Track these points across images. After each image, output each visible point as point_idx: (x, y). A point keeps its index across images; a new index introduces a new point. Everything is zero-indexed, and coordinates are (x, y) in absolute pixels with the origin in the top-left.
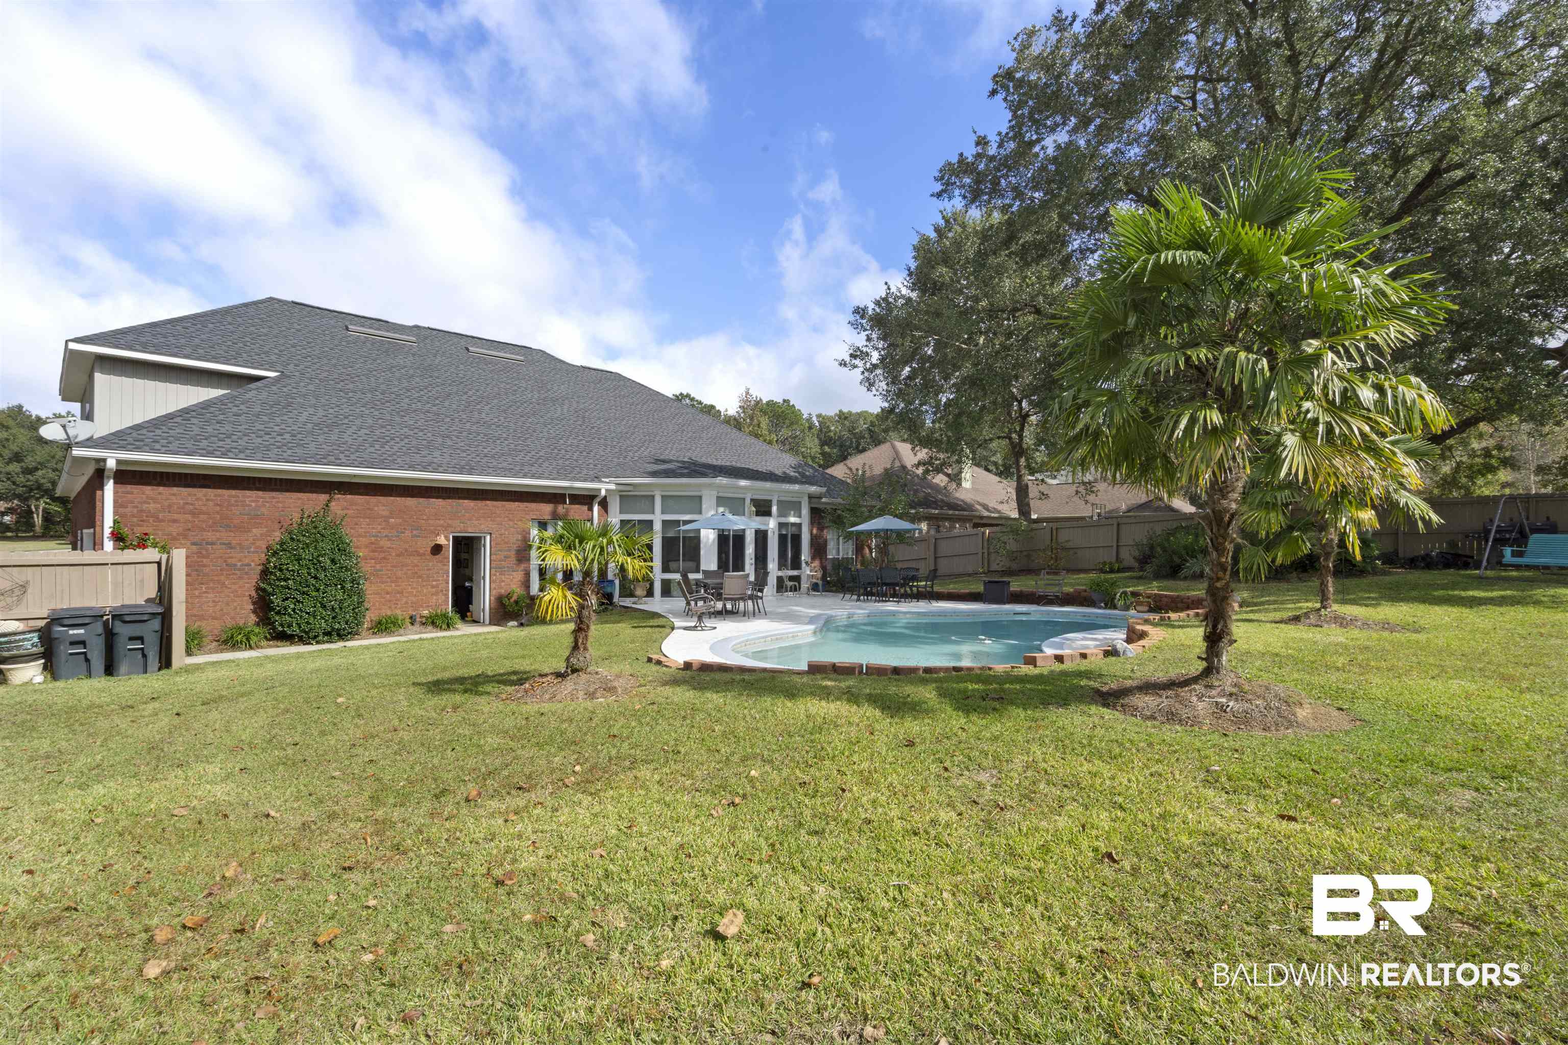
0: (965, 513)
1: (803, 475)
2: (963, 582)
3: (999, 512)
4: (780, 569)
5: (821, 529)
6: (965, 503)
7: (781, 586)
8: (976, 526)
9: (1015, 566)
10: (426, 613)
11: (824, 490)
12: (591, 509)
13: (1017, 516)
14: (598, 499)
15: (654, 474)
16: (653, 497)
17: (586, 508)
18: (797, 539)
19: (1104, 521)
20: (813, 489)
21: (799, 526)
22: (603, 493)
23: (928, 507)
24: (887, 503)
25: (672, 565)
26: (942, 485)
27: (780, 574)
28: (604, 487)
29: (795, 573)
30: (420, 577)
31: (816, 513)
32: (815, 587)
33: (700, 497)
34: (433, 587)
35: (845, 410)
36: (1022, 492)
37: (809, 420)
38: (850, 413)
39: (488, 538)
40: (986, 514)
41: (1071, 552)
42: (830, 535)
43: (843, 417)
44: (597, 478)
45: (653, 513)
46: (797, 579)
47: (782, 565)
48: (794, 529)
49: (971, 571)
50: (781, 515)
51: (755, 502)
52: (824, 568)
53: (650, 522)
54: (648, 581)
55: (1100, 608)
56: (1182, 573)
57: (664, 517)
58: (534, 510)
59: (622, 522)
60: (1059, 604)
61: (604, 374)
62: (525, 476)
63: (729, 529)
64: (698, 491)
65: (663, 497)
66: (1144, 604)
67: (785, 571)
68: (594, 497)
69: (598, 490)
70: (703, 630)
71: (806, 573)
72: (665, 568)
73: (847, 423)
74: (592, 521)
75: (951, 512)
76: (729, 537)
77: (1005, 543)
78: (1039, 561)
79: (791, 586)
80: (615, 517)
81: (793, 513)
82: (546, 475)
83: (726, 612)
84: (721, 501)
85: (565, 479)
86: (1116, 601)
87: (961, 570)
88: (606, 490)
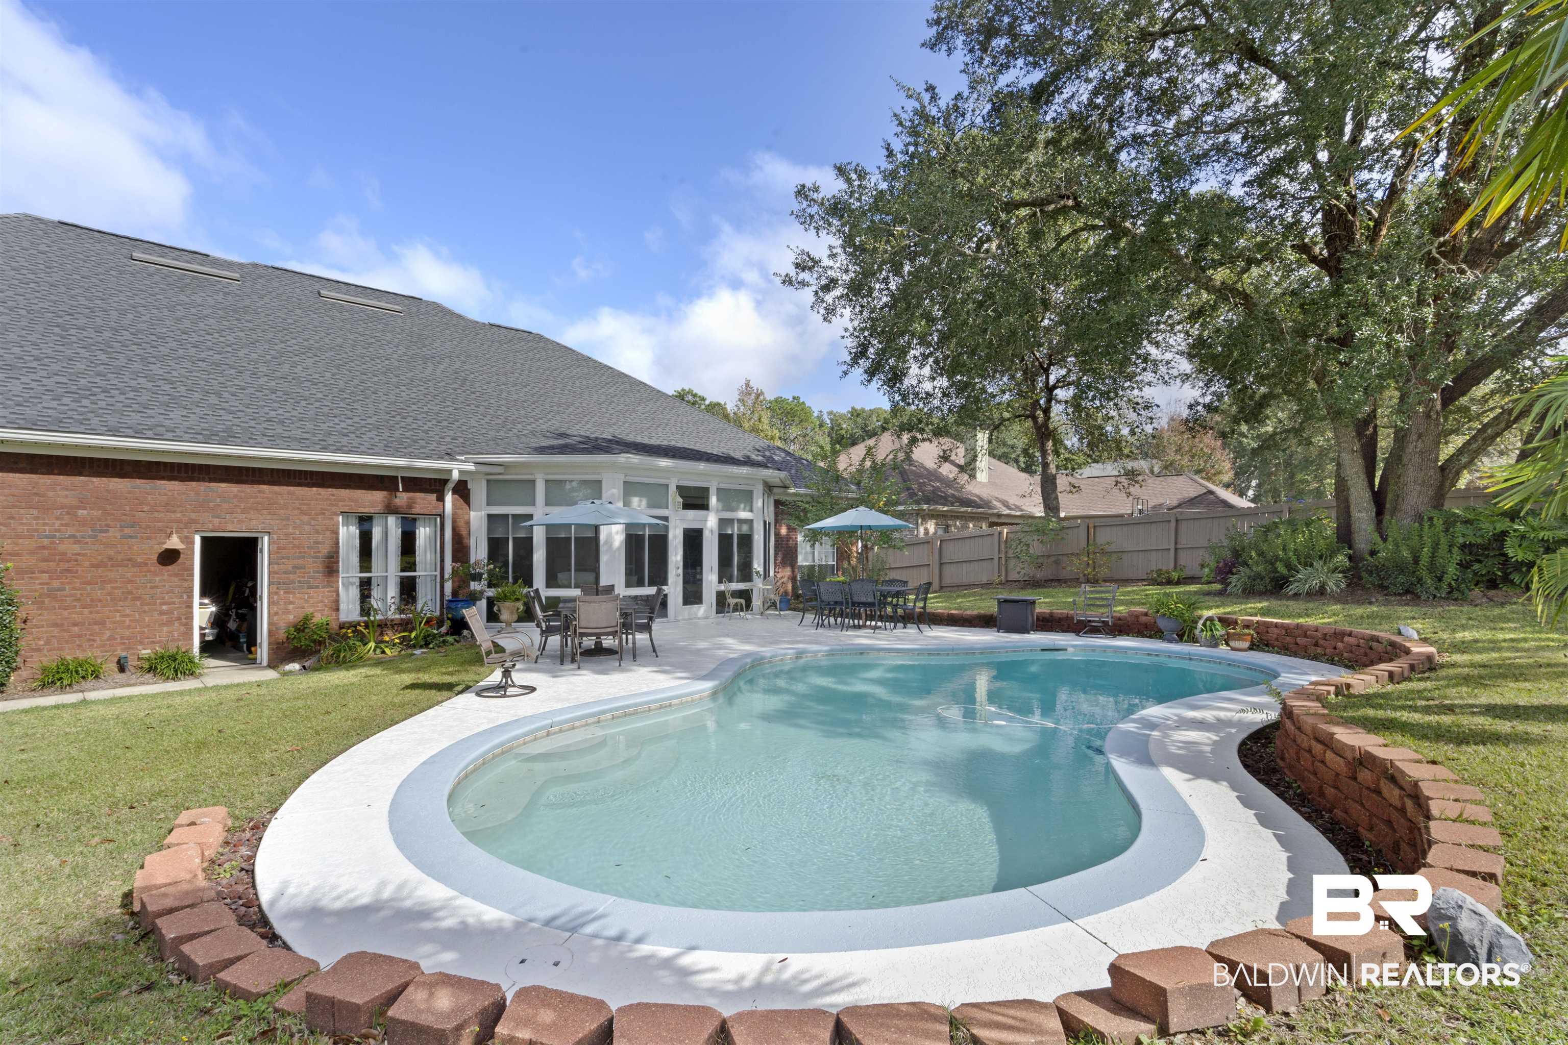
0: (982, 510)
1: (770, 459)
2: (974, 595)
3: (1021, 510)
4: (720, 581)
5: (789, 528)
6: (981, 499)
7: (721, 603)
8: (992, 525)
9: (1040, 575)
10: (146, 652)
12: (441, 499)
13: (1043, 514)
14: (451, 485)
15: (541, 450)
16: (533, 482)
17: (433, 497)
18: (746, 541)
21: (750, 522)
22: (456, 475)
23: (936, 502)
25: (561, 577)
26: (951, 476)
27: (722, 587)
28: (456, 469)
29: (742, 586)
30: (138, 598)
31: (780, 507)
32: (773, 605)
33: (600, 482)
34: (162, 613)
35: (858, 407)
36: (1048, 487)
37: (820, 417)
38: (863, 410)
39: (266, 539)
40: (1006, 511)
41: (1114, 556)
42: (800, 537)
43: (855, 414)
44: (450, 455)
45: (533, 504)
46: (746, 595)
47: (724, 574)
48: (743, 527)
49: (984, 581)
50: (723, 507)
51: (682, 490)
52: (793, 580)
53: (530, 517)
54: (518, 600)
55: (1170, 641)
56: (1292, 589)
57: (549, 509)
58: (351, 500)
59: (490, 517)
60: (1107, 634)
61: (519, 334)
62: (324, 449)
63: (644, 525)
64: (599, 474)
65: (547, 481)
66: (1239, 637)
67: (728, 584)
68: (446, 481)
69: (450, 471)
70: (504, 696)
71: (758, 586)
72: (551, 581)
73: (859, 420)
74: (442, 516)
75: (962, 509)
76: (644, 535)
77: (1028, 545)
78: (1073, 567)
79: (736, 604)
80: (480, 510)
81: (742, 506)
82: (363, 448)
83: (598, 651)
84: (630, 489)
85: (393, 456)
86: (1197, 632)
87: (972, 580)
88: (461, 472)
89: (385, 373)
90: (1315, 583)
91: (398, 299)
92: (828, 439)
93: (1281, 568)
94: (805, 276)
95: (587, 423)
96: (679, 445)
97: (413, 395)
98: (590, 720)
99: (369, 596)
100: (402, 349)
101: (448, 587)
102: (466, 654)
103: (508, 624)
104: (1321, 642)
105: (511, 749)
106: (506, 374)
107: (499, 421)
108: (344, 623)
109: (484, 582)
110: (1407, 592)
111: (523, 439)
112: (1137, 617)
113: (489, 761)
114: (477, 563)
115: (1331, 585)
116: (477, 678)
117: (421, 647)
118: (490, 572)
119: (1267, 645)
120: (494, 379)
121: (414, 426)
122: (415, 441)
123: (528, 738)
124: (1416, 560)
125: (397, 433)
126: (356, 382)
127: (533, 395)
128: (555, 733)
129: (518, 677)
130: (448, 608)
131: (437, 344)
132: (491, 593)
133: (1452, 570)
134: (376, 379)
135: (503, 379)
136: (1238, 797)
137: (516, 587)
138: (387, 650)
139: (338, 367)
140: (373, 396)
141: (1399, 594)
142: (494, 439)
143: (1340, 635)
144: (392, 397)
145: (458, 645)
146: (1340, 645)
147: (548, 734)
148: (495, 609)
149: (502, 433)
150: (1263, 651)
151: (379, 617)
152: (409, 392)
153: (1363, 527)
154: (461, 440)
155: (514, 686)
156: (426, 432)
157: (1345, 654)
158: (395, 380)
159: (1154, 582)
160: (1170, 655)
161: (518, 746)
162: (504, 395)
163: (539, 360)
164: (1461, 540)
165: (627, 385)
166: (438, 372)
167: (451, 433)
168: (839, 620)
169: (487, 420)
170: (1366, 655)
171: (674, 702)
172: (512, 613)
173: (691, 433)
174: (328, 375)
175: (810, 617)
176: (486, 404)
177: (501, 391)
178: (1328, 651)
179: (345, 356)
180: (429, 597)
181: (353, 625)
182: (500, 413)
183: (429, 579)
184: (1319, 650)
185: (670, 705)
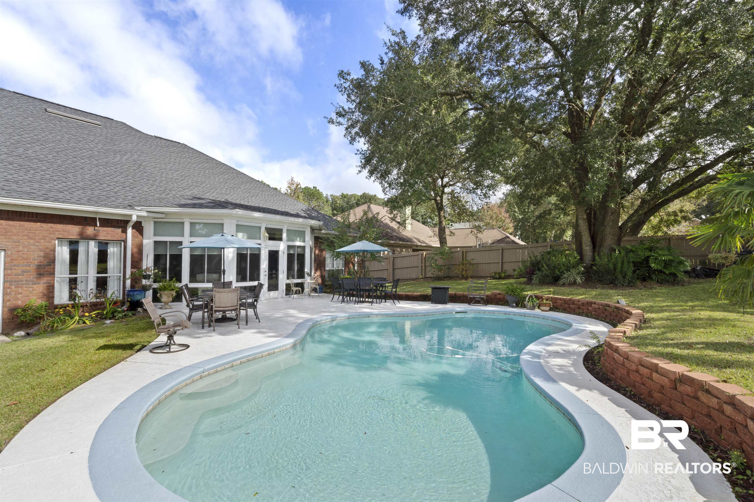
0: (409, 243)
1: (310, 215)
3: (426, 243)
4: (288, 278)
5: (321, 250)
6: (408, 238)
7: (288, 290)
8: (416, 250)
9: (441, 274)
11: (321, 223)
12: (125, 231)
13: (439, 246)
14: (131, 224)
16: (183, 223)
17: (120, 230)
18: (301, 257)
19: (482, 249)
20: (313, 222)
21: (304, 247)
22: (134, 218)
23: (388, 239)
24: (365, 233)
25: (199, 277)
26: (396, 227)
27: (288, 281)
28: (134, 214)
29: (299, 281)
31: (317, 240)
32: (315, 290)
33: (223, 224)
35: (345, 193)
36: (442, 233)
37: (326, 197)
38: (347, 195)
39: (3, 253)
40: (419, 244)
41: (475, 266)
42: (327, 255)
43: (344, 196)
44: (131, 207)
45: (183, 235)
46: (301, 285)
47: (290, 275)
48: (299, 250)
49: (414, 277)
50: (288, 240)
51: (268, 230)
52: (322, 277)
53: (181, 243)
54: (173, 290)
55: (513, 307)
56: (561, 282)
57: (193, 239)
58: (64, 231)
59: (155, 242)
60: (483, 304)
61: (173, 143)
62: (46, 199)
63: (247, 248)
64: (222, 220)
65: (191, 223)
66: (545, 305)
67: (292, 280)
68: (127, 222)
69: (131, 216)
70: (169, 352)
71: (308, 281)
72: (193, 278)
73: (346, 199)
74: (125, 241)
75: (401, 243)
76: (247, 254)
77: (436, 260)
78: (456, 271)
79: (296, 291)
80: (150, 239)
81: (298, 239)
82: (73, 200)
83: (224, 319)
84: (239, 228)
85: (93, 205)
86: (526, 303)
87: (408, 276)
88: (138, 216)
89: (89, 158)
90: (572, 279)
91: (98, 118)
92: (330, 208)
93: (557, 272)
94: (341, 119)
95: (213, 192)
96: (264, 206)
97: (107, 172)
98: (227, 366)
99: (76, 288)
100: (100, 146)
101: (128, 282)
102: (141, 324)
103: (166, 303)
104: (581, 307)
105: (177, 390)
106: (165, 164)
107: (162, 189)
108: (57, 305)
109: (151, 280)
110: (611, 283)
111: (176, 199)
112: (496, 295)
113: (163, 401)
114: (147, 269)
115: (579, 280)
116: (149, 339)
117: (110, 319)
118: (155, 274)
119: (556, 308)
120: (158, 166)
121: (108, 189)
122: (109, 198)
123: (188, 382)
124: (615, 269)
125: (96, 193)
126: (69, 162)
127: (181, 176)
128: (205, 376)
129: (178, 339)
130: (128, 295)
131: (123, 144)
132: (156, 285)
133: (630, 274)
134: (83, 161)
135: (164, 166)
136: (609, 399)
137: (172, 283)
138: (87, 322)
139: (57, 152)
140: (81, 171)
141: (608, 284)
142: (159, 199)
143: (590, 304)
144: (93, 172)
145: (134, 317)
146: (590, 308)
147: (201, 378)
148: (158, 295)
149: (163, 196)
150: (555, 311)
151: (82, 301)
152: (105, 170)
153: (588, 253)
154: (138, 198)
155: (175, 344)
156: (116, 193)
157: (593, 313)
158: (95, 162)
159: (494, 278)
160: (515, 314)
161: (181, 388)
162: (164, 175)
163: (185, 158)
164: (632, 260)
165: (235, 174)
166: (124, 159)
167: (132, 194)
168: (352, 298)
169: (154, 188)
170: (603, 313)
171: (276, 350)
172: (169, 297)
173: (270, 200)
174: (50, 156)
175: (336, 297)
176: (154, 179)
177: (163, 172)
178: (584, 311)
179: (63, 146)
180: (116, 289)
181: (64, 307)
182: (162, 184)
183: (116, 277)
184: (581, 311)
185: (274, 353)
